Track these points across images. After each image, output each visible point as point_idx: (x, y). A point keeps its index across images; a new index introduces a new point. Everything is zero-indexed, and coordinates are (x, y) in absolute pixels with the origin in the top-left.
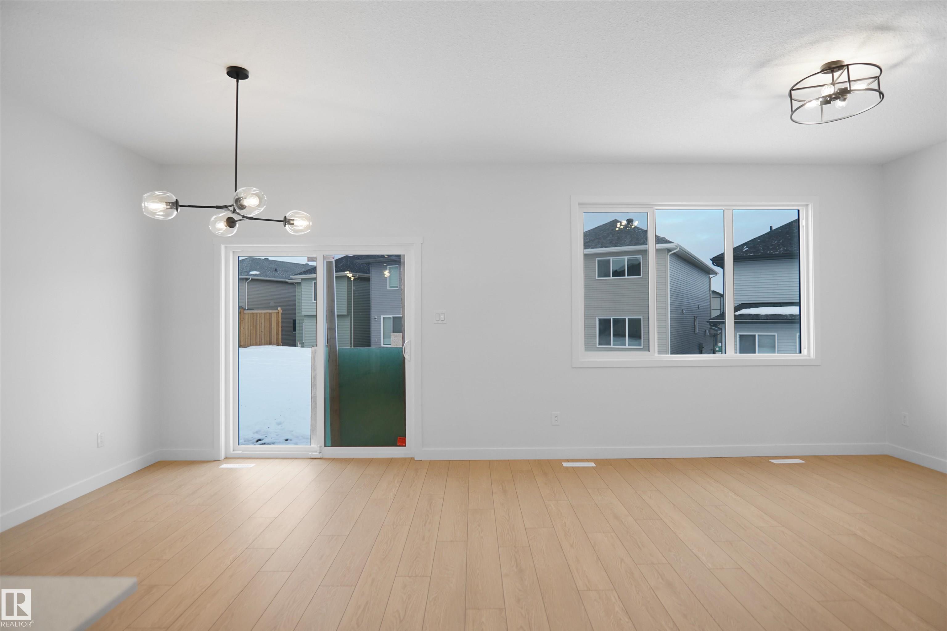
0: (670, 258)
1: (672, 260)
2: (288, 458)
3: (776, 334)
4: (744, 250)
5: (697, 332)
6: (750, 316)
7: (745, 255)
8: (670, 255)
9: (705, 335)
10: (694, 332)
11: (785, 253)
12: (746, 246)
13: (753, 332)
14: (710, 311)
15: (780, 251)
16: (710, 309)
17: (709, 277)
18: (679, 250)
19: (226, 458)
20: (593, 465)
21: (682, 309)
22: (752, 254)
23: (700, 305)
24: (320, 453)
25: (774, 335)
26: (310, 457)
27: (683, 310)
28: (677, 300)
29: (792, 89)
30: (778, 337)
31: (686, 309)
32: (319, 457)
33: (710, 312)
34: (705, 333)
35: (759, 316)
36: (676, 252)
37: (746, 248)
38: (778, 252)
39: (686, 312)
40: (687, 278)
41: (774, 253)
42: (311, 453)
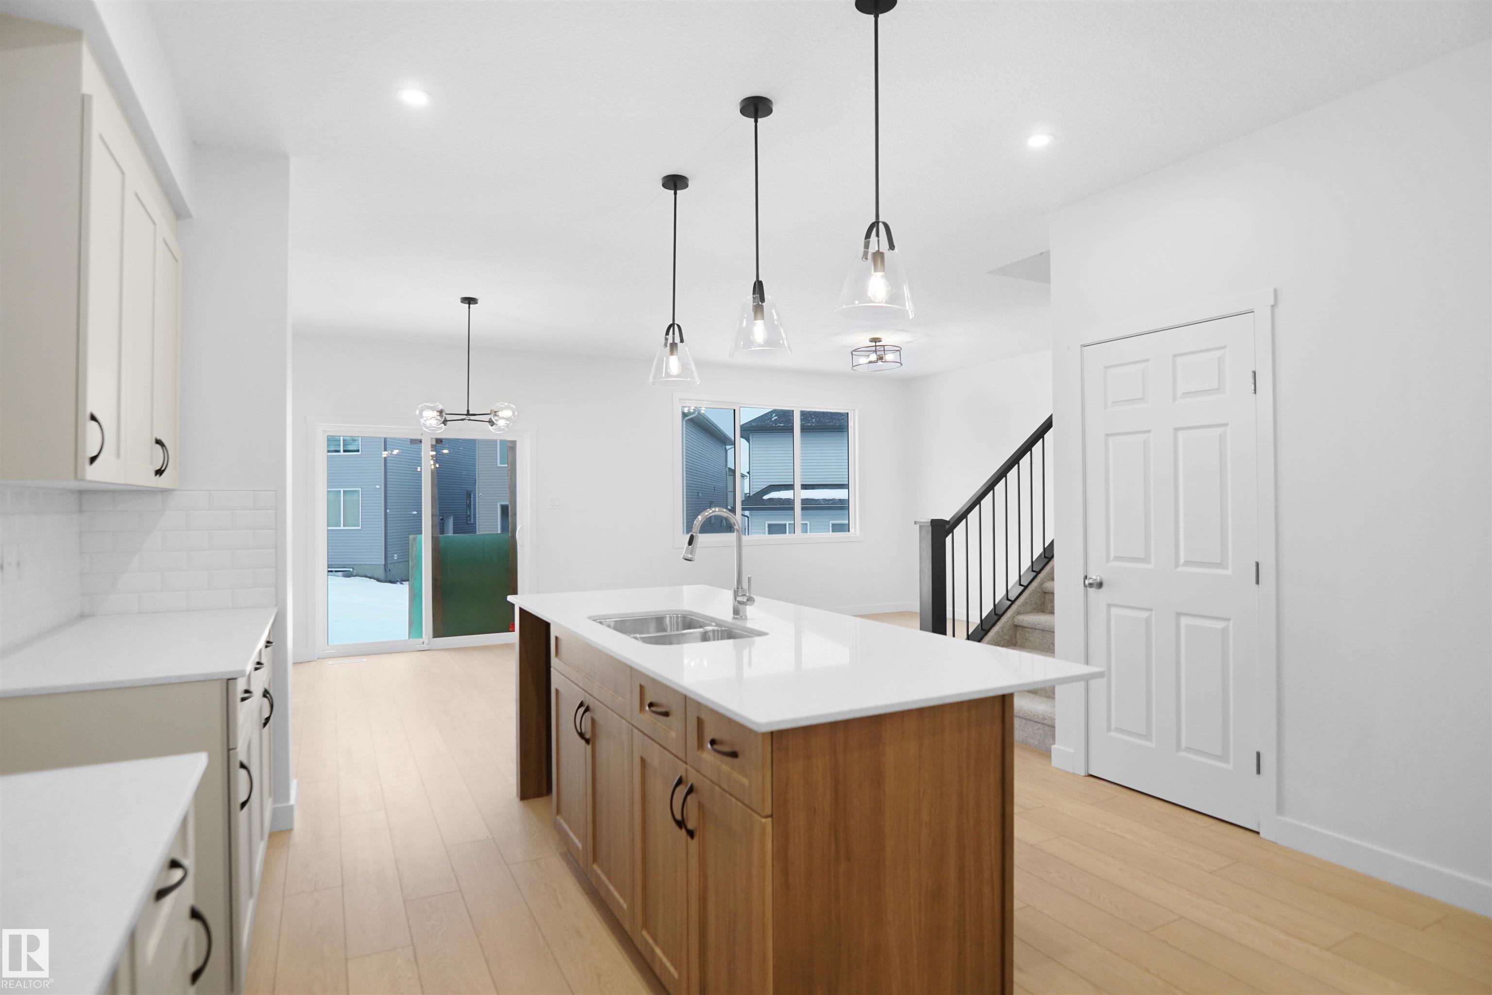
0: (686, 425)
1: (688, 431)
2: (393, 653)
3: (808, 522)
4: (773, 419)
5: (713, 521)
6: (780, 501)
7: (774, 425)
8: (686, 421)
9: (721, 526)
10: (709, 522)
11: (819, 425)
12: (774, 414)
13: (783, 521)
14: (727, 493)
15: (813, 423)
16: (727, 491)
17: (726, 448)
18: (697, 415)
21: (697, 491)
22: (782, 425)
23: (717, 486)
24: (428, 644)
25: (807, 524)
26: (417, 650)
27: (698, 493)
28: (693, 480)
29: (855, 351)
30: (810, 526)
31: (701, 492)
32: (428, 649)
33: (727, 495)
34: (721, 523)
35: (790, 500)
36: (693, 417)
37: (775, 416)
38: (810, 423)
39: (702, 496)
40: (703, 450)
41: (805, 425)
42: (418, 646)
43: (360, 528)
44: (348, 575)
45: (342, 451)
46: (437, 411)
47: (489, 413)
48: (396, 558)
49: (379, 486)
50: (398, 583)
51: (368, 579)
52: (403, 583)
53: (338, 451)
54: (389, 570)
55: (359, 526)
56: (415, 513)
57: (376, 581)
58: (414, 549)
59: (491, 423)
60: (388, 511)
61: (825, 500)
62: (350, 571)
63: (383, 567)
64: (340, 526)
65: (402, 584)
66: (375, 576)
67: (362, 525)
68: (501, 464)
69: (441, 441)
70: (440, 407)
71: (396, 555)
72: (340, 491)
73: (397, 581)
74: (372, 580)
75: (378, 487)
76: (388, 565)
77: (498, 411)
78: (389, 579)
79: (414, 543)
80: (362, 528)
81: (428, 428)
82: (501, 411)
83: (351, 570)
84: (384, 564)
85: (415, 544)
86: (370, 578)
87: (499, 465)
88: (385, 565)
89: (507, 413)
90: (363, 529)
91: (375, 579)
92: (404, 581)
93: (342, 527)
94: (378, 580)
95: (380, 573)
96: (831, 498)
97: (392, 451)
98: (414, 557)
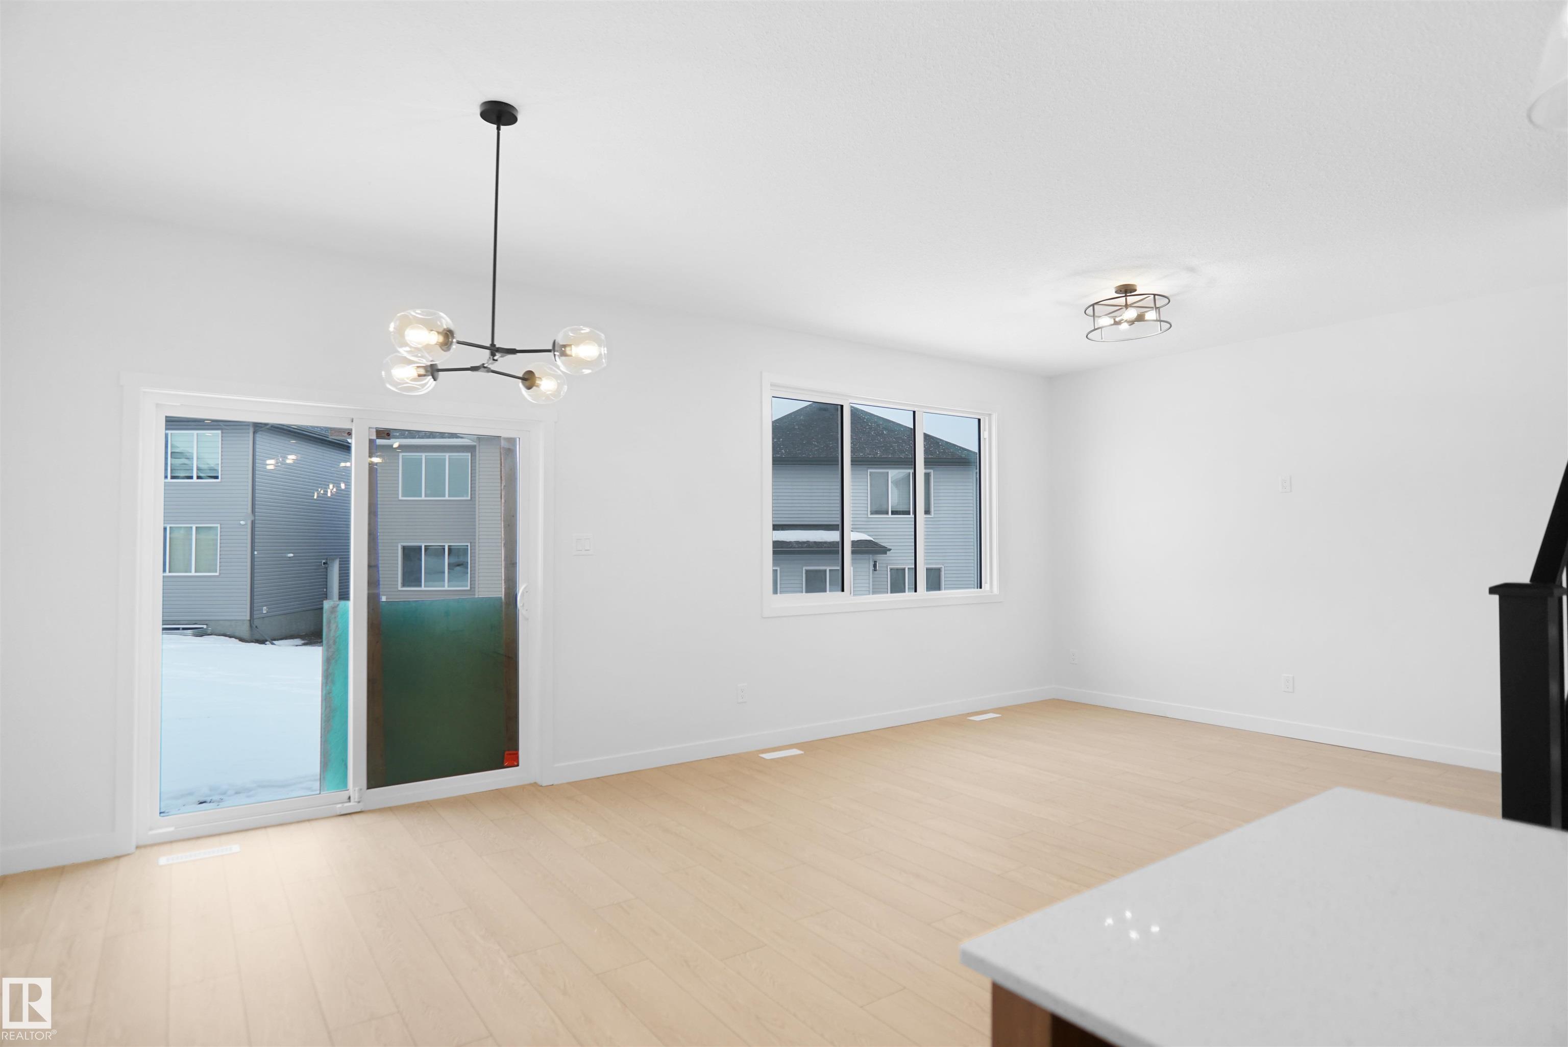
2: (291, 823)
19: (138, 847)
20: (795, 752)
24: (359, 802)
26: (338, 813)
29: (1094, 305)
32: (359, 810)
42: (339, 806)
43: (217, 574)
44: (201, 633)
45: (195, 477)
46: (439, 333)
47: (550, 348)
48: (264, 612)
49: (245, 523)
50: (268, 643)
51: (227, 638)
52: (274, 642)
53: (191, 478)
54: (256, 627)
55: (216, 572)
56: (291, 555)
57: (238, 640)
58: (333, 627)
59: (528, 379)
60: (256, 553)
61: (798, 543)
62: (202, 628)
63: (248, 624)
64: (191, 572)
65: (273, 644)
66: (237, 634)
67: (220, 570)
68: (402, 496)
69: (388, 435)
70: (446, 322)
71: (265, 608)
72: (191, 527)
73: (267, 641)
74: (233, 639)
75: (242, 522)
76: (255, 620)
77: (570, 345)
78: (257, 637)
79: (333, 616)
80: (220, 574)
81: (395, 384)
82: (574, 345)
83: (205, 627)
84: (248, 618)
85: (335, 618)
86: (230, 637)
87: (401, 498)
88: (250, 620)
89: (585, 351)
90: (222, 575)
91: (236, 638)
92: (275, 640)
93: (193, 573)
94: (242, 640)
95: (244, 630)
96: (805, 540)
97: (285, 458)
98: (331, 642)
